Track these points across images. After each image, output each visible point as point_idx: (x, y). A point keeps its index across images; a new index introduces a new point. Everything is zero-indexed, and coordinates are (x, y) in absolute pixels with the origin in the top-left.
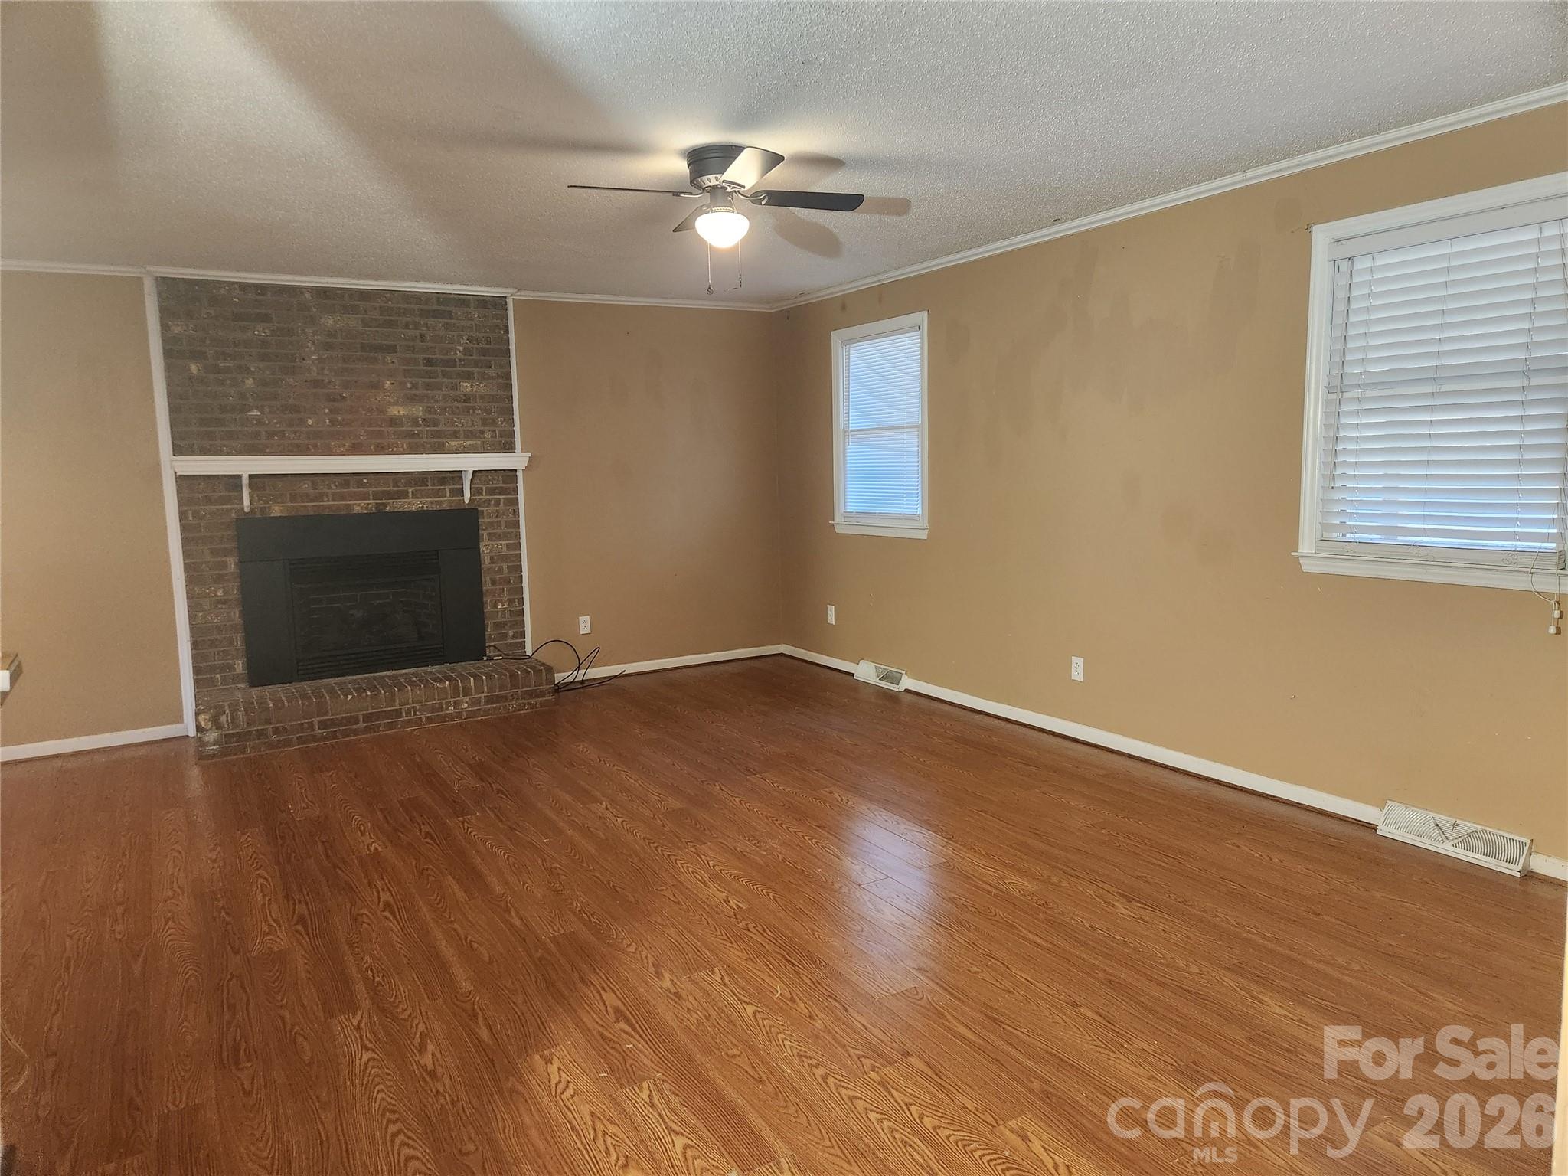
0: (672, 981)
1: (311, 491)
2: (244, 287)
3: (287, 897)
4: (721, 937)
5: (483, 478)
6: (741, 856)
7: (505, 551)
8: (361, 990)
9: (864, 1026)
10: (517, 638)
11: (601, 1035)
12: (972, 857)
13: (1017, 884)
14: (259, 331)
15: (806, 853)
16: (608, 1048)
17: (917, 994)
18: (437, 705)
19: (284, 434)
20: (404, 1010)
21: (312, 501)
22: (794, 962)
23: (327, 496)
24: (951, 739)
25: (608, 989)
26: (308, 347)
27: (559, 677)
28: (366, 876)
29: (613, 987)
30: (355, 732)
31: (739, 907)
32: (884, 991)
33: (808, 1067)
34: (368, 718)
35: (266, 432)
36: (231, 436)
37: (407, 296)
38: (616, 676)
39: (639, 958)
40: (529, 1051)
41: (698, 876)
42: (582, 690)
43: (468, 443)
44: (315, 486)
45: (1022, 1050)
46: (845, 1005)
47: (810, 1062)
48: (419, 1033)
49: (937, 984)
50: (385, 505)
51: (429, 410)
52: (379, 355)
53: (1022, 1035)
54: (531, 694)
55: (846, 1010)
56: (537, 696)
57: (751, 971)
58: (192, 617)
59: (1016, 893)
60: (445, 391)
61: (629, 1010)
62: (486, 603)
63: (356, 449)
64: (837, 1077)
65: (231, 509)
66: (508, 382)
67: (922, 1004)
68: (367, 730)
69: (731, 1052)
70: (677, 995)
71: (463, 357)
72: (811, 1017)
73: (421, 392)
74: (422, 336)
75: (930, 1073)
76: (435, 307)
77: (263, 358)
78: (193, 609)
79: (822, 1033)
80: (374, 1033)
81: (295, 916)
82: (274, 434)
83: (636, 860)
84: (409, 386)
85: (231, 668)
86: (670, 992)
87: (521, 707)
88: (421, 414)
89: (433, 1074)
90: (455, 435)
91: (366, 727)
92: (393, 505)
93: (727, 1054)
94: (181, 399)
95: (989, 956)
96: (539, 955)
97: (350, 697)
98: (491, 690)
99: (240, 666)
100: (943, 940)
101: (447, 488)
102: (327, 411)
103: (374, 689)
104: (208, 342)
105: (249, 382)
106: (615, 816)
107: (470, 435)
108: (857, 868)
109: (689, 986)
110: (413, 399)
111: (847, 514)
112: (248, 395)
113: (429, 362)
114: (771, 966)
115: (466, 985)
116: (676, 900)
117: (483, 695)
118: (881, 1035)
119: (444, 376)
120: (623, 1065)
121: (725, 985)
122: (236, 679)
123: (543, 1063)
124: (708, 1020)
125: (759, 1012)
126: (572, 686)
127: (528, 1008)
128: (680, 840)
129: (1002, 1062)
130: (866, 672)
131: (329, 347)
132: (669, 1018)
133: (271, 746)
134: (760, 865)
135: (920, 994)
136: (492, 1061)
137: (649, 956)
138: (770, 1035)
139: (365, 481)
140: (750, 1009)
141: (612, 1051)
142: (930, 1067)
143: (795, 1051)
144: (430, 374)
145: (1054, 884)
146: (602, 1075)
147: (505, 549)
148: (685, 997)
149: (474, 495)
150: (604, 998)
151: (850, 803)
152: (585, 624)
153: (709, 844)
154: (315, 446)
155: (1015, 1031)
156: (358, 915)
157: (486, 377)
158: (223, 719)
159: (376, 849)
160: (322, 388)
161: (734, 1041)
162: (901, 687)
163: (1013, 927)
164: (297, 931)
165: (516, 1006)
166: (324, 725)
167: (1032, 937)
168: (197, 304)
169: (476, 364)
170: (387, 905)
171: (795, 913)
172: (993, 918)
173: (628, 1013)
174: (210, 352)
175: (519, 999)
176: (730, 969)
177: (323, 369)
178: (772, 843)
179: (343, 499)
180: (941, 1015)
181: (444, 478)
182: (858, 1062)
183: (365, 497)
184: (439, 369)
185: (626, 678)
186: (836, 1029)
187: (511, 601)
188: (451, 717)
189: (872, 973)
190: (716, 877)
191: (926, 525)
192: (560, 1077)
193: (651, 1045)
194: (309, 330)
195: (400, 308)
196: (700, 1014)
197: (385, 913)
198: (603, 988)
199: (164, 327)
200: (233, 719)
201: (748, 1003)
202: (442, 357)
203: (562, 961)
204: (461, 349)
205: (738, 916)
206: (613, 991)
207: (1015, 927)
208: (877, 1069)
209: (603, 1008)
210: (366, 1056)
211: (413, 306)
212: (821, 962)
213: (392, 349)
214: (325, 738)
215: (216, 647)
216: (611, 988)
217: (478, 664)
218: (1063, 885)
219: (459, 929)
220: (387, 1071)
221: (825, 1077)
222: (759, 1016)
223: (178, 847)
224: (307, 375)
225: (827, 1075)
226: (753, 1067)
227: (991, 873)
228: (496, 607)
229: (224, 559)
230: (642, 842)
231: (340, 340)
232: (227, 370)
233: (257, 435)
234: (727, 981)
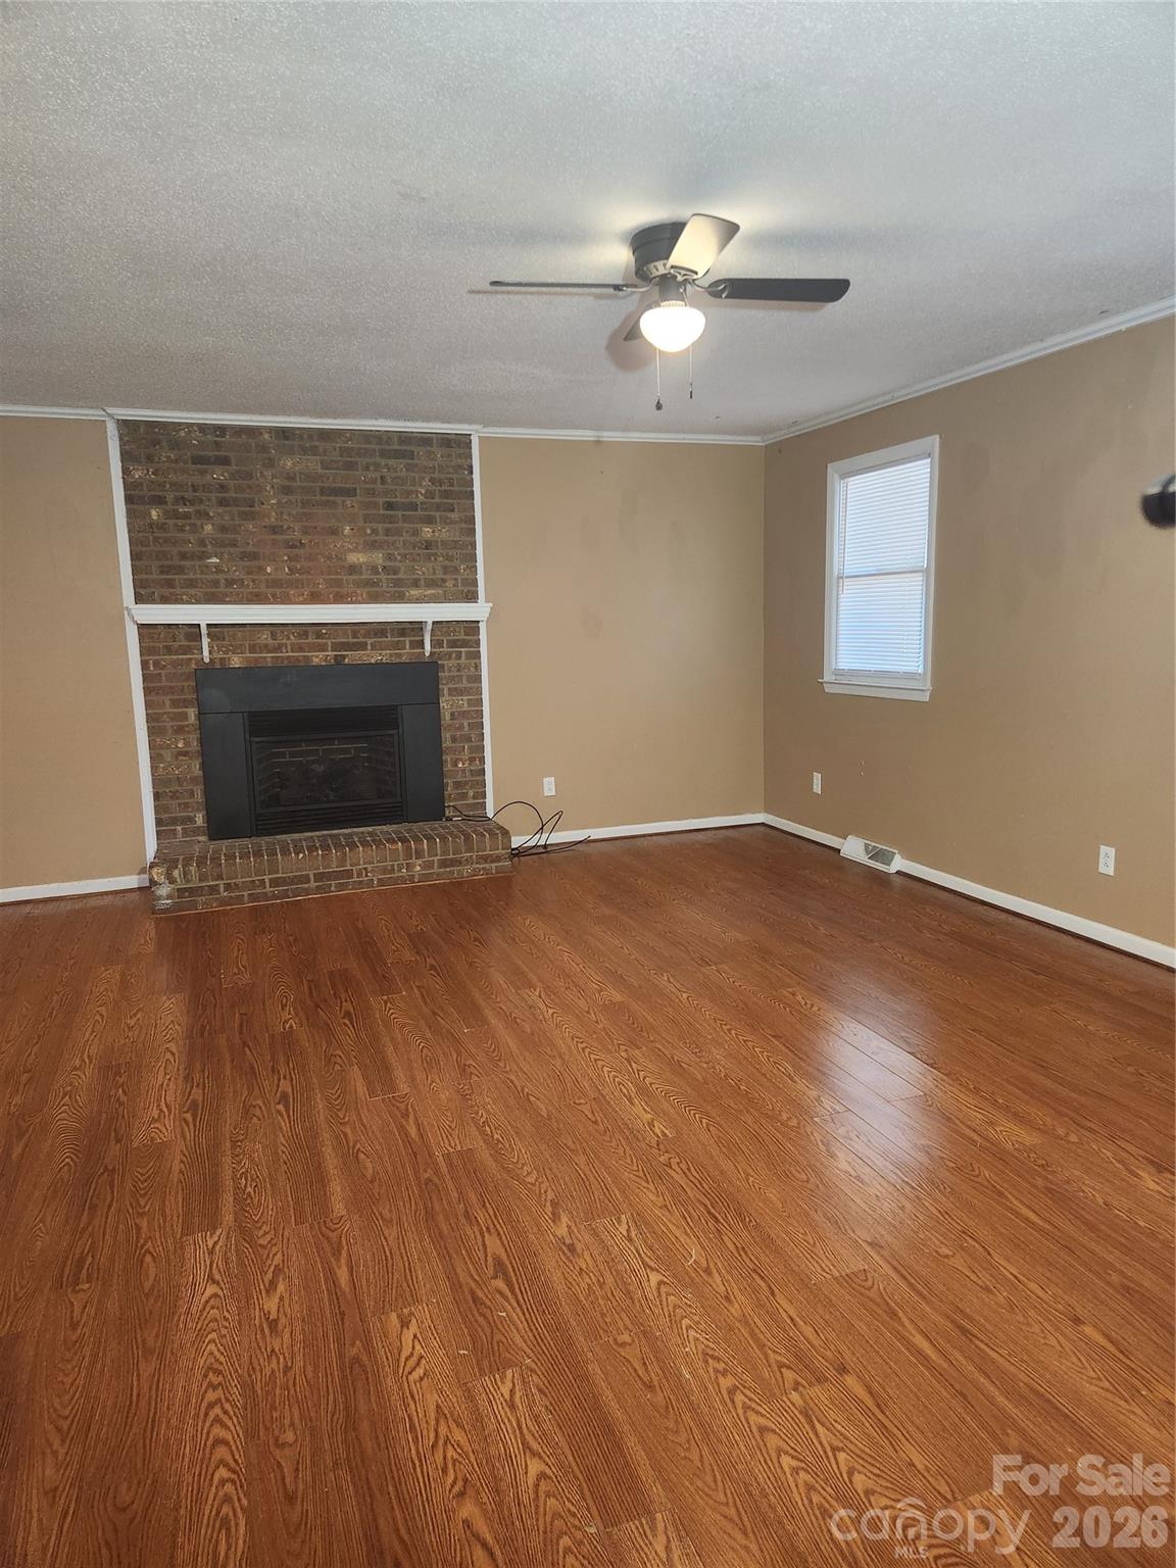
0: (569, 1227)
1: (270, 641)
2: (203, 428)
3: (186, 1078)
4: (637, 1173)
5: (444, 630)
6: (677, 1068)
7: (466, 708)
8: (228, 1201)
9: (792, 1320)
10: (477, 799)
11: (472, 1292)
12: (957, 1092)
13: (1012, 1134)
14: (218, 474)
15: (754, 1070)
16: (477, 1314)
17: (866, 1280)
18: (389, 868)
19: (243, 582)
20: (265, 1233)
21: (269, 652)
22: (719, 1217)
23: (286, 648)
24: (945, 934)
25: (493, 1231)
26: (266, 490)
27: (516, 842)
28: (273, 1057)
29: (500, 1229)
30: (307, 892)
31: (664, 1134)
32: (824, 1271)
33: (712, 1374)
34: (319, 877)
35: (226, 579)
36: (191, 584)
37: (367, 436)
38: (581, 842)
39: (537, 1192)
40: (387, 1306)
41: (624, 1090)
42: (544, 855)
43: (429, 592)
44: (274, 636)
45: (997, 1383)
46: (773, 1286)
47: (717, 1365)
48: (272, 1268)
49: (895, 1268)
50: (344, 657)
51: (389, 557)
52: (339, 500)
53: (1001, 1360)
54: (485, 859)
55: (773, 1293)
56: (492, 862)
57: (665, 1224)
58: (154, 768)
59: (1009, 1146)
60: (406, 536)
61: (511, 1263)
62: (446, 761)
63: (315, 598)
64: (748, 1393)
65: (191, 659)
66: (472, 526)
67: (871, 1295)
68: (318, 889)
69: (621, 1339)
70: (572, 1248)
71: (425, 500)
72: (727, 1298)
73: (380, 537)
74: (382, 478)
75: (870, 1402)
76: (397, 447)
77: (222, 502)
78: (155, 758)
79: (737, 1324)
80: (226, 1261)
81: (189, 1101)
82: (233, 582)
83: (558, 1062)
84: (369, 531)
85: (191, 820)
86: (564, 1243)
87: (476, 872)
88: (381, 561)
89: (273, 1324)
90: (416, 584)
91: (317, 887)
92: (352, 657)
93: (615, 1340)
94: (142, 546)
95: (965, 1233)
96: (426, 1175)
97: (301, 855)
98: (445, 852)
99: (200, 819)
100: (908, 1205)
101: (407, 640)
102: (286, 558)
103: (325, 848)
104: (168, 486)
105: (209, 528)
106: (547, 1006)
107: (431, 584)
108: (813, 1093)
109: (587, 1237)
110: (372, 546)
111: (839, 673)
112: (207, 542)
113: (390, 506)
114: (689, 1220)
115: (339, 1208)
116: (593, 1119)
117: (436, 859)
118: (812, 1337)
119: (404, 521)
120: (489, 1340)
121: (630, 1240)
122: (196, 831)
123: (398, 1326)
124: (601, 1287)
125: (665, 1283)
126: (534, 851)
127: (399, 1244)
128: (612, 1042)
129: (970, 1399)
130: (853, 848)
131: (287, 490)
132: (557, 1278)
133: (222, 902)
134: (697, 1080)
135: (870, 1280)
136: (343, 1314)
137: (549, 1189)
138: (673, 1318)
139: (324, 631)
140: (654, 1278)
141: (480, 1319)
142: (870, 1393)
143: (701, 1347)
144: (391, 520)
145: (1060, 1138)
146: (462, 1352)
147: (466, 704)
148: (579, 1251)
149: (435, 647)
150: (487, 1243)
151: (815, 1009)
152: (549, 786)
153: (644, 1049)
154: (274, 595)
155: (991, 1353)
156: (252, 1105)
157: (448, 521)
158: (176, 873)
159: (291, 1027)
160: (281, 534)
161: (628, 1323)
162: (893, 868)
163: (1001, 1194)
164: (185, 1120)
165: (387, 1241)
166: (274, 883)
167: (1024, 1211)
168: (157, 447)
169: (438, 508)
170: (284, 1097)
171: (729, 1148)
172: (976, 1179)
173: (509, 1266)
174: (170, 497)
175: (392, 1233)
176: (640, 1219)
177: (282, 513)
178: (718, 1054)
179: (301, 649)
180: (894, 1315)
181: (403, 629)
182: (778, 1375)
183: (323, 648)
184: (400, 513)
185: (592, 844)
186: (757, 1320)
187: (472, 760)
188: (403, 880)
189: (812, 1242)
190: (644, 1091)
191: (928, 686)
192: (413, 1347)
193: (528, 1316)
194: (268, 473)
195: (360, 449)
196: (593, 1277)
197: (277, 1107)
198: (488, 1229)
199: (125, 471)
200: (185, 873)
201: (652, 1269)
202: (403, 500)
203: (451, 1186)
204: (423, 492)
205: (662, 1147)
206: (499, 1234)
207: (1003, 1194)
208: (801, 1389)
209: (481, 1255)
210: (211, 1290)
211: (373, 446)
212: (750, 1221)
213: (351, 493)
214: (276, 897)
215: (178, 798)
216: (497, 1230)
217: (436, 824)
218: (1072, 1140)
219: (350, 1135)
220: (226, 1314)
221: (732, 1392)
222: (663, 1289)
223: (103, 1010)
224: (267, 520)
225: (736, 1388)
226: (645, 1364)
227: (977, 1114)
228: (456, 766)
229: (184, 710)
230: (569, 1040)
231: (299, 483)
232: (187, 516)
233: (216, 583)
234: (633, 1234)
